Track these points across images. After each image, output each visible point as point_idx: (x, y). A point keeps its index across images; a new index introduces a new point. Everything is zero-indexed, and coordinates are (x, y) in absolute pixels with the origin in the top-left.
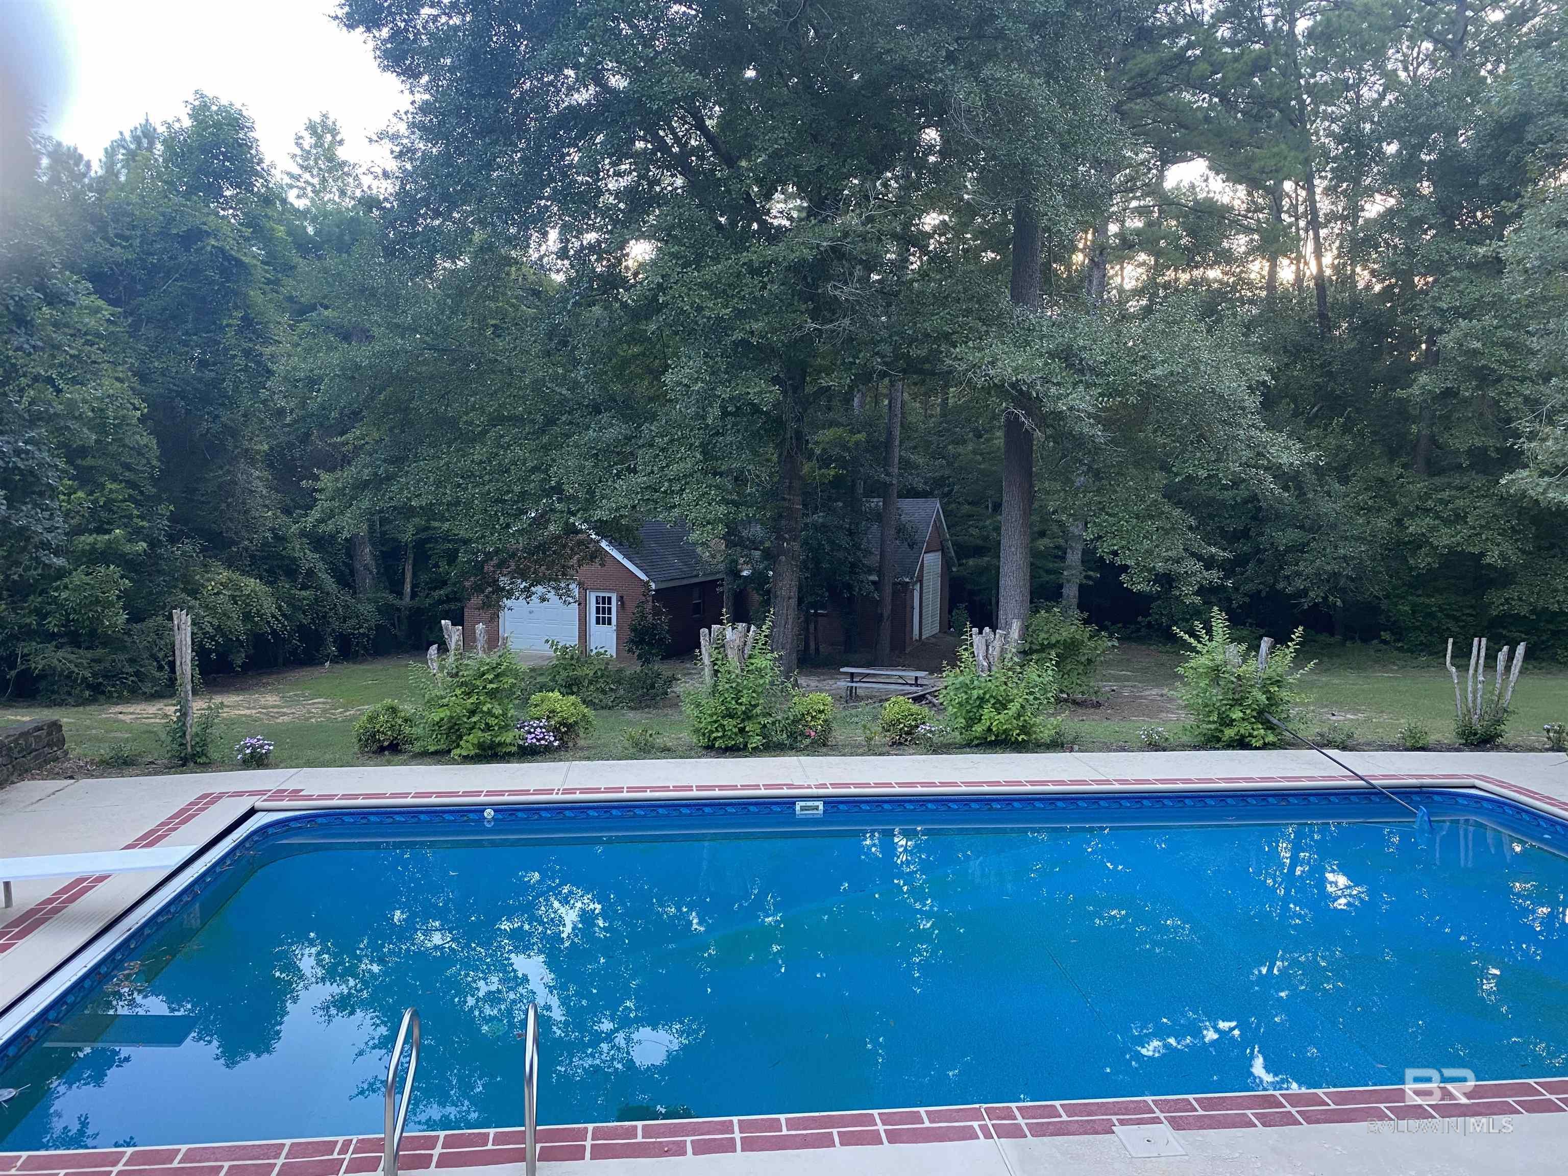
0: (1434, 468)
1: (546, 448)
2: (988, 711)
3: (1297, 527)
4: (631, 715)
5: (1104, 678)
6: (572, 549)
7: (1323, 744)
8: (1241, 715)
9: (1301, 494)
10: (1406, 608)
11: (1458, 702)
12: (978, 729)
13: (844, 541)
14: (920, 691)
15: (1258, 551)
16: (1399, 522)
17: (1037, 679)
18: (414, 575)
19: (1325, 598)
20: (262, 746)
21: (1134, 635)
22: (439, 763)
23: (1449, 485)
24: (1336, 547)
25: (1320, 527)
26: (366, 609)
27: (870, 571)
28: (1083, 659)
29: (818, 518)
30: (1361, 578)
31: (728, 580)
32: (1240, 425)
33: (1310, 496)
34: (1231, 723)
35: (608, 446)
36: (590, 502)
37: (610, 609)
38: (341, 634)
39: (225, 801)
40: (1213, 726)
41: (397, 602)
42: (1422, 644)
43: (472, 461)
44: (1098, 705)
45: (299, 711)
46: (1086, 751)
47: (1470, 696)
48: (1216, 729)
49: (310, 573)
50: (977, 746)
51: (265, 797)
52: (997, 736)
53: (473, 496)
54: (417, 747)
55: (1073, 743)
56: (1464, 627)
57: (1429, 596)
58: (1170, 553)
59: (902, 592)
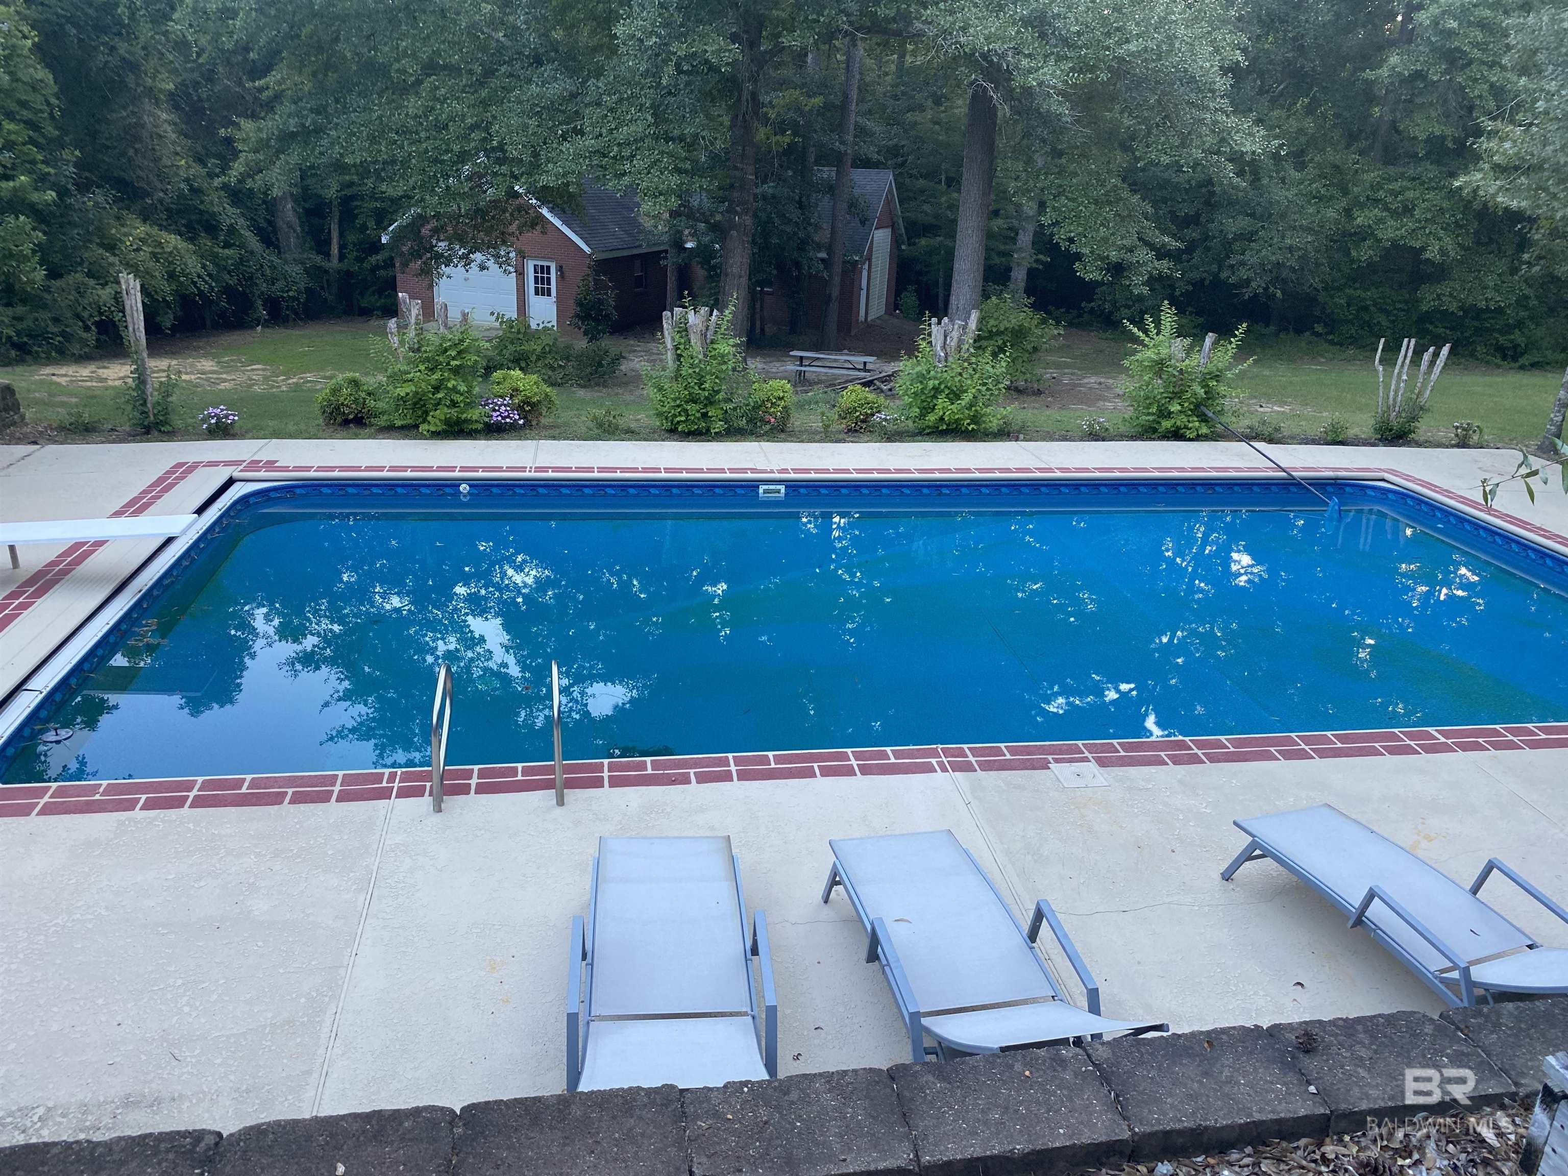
0: (1390, 156)
1: (485, 104)
2: (941, 401)
3: (1248, 215)
4: (581, 393)
5: (1048, 365)
6: (511, 215)
7: (1250, 437)
8: (1179, 408)
9: (1256, 180)
10: (1342, 301)
11: (1380, 400)
12: (932, 418)
13: (794, 214)
14: (868, 377)
15: (1206, 238)
16: (1348, 212)
17: (991, 370)
18: (341, 235)
19: (1266, 289)
20: (227, 417)
21: (1076, 321)
22: (405, 437)
23: (1402, 176)
24: (1283, 238)
25: (1270, 215)
26: (294, 270)
27: (819, 247)
28: (1029, 347)
29: (768, 188)
30: (1303, 269)
31: (672, 253)
32: (1206, 108)
33: (1265, 181)
34: (1169, 415)
35: (552, 102)
36: (535, 167)
37: (549, 279)
38: (269, 296)
39: (200, 471)
40: (1151, 418)
41: (325, 264)
42: (1351, 337)
43: (407, 115)
44: (1039, 393)
45: (240, 377)
46: (1030, 440)
47: (1392, 393)
48: (1154, 420)
49: (232, 230)
50: (928, 434)
51: (241, 468)
52: (948, 425)
53: (410, 155)
54: (383, 421)
55: (1019, 432)
56: (1394, 321)
57: (1366, 290)
58: (1124, 242)
59: (851, 270)
